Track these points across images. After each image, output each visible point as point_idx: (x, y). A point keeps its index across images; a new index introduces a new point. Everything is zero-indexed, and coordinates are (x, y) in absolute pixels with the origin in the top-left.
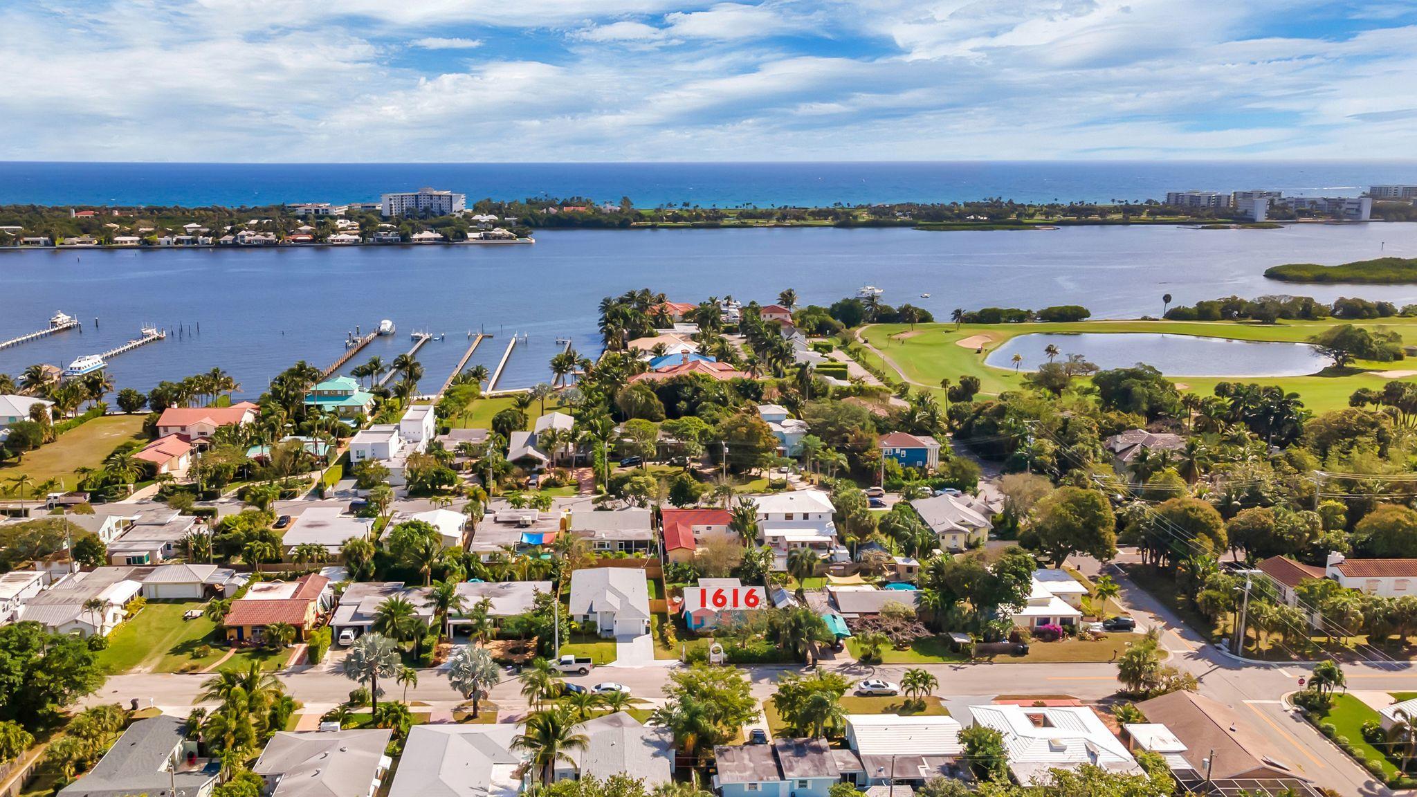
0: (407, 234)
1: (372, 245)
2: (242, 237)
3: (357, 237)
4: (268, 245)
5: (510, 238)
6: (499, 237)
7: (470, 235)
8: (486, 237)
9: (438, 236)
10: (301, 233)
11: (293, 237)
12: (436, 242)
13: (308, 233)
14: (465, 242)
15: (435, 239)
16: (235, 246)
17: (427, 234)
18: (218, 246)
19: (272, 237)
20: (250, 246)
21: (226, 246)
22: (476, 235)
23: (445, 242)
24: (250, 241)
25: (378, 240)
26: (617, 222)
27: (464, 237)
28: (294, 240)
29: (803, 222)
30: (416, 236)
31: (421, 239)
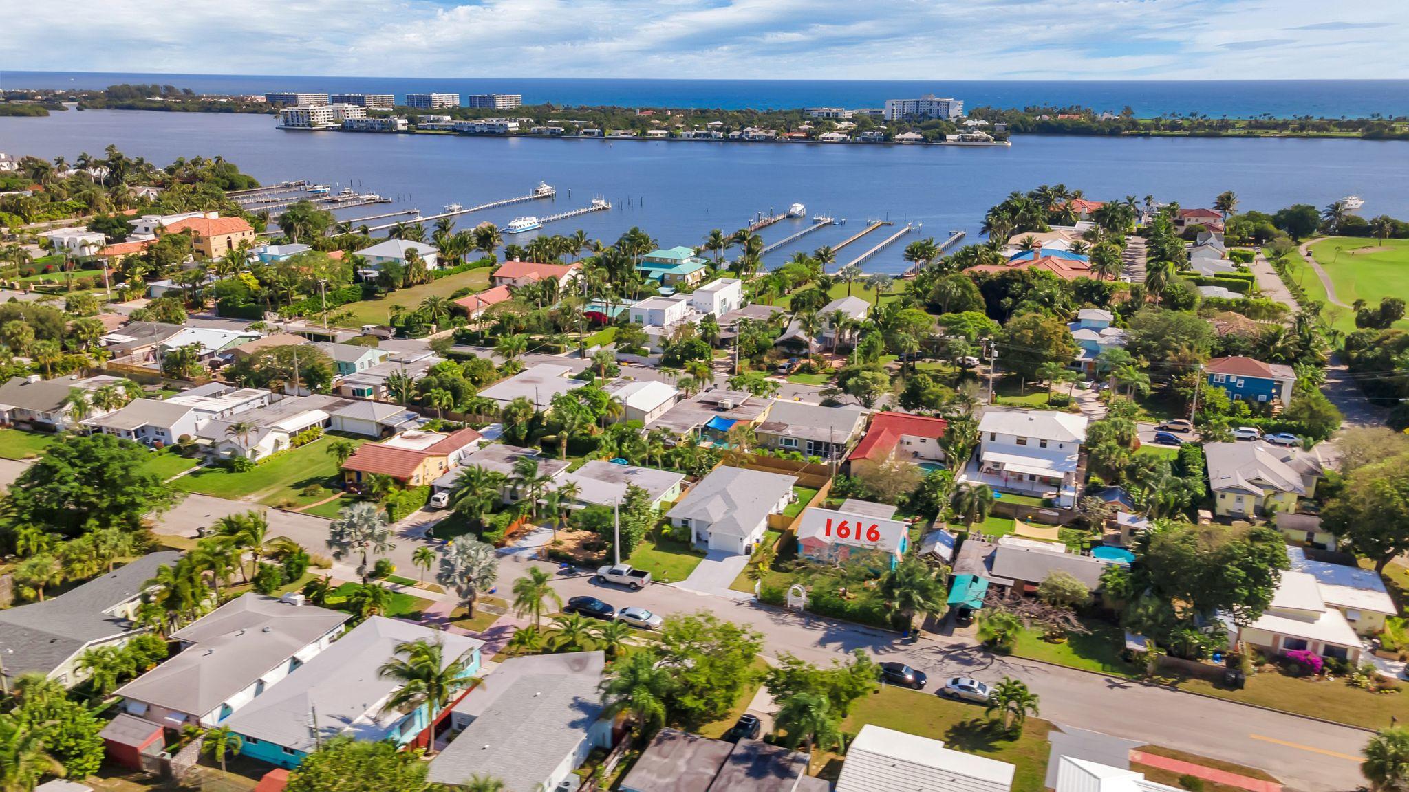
0: (890, 134)
1: (860, 143)
2: (747, 132)
3: (844, 136)
4: (768, 140)
5: (987, 140)
6: (977, 140)
7: (949, 137)
8: (964, 139)
9: (919, 137)
10: (800, 131)
11: (790, 134)
12: (916, 142)
13: (804, 131)
14: (943, 143)
15: (916, 140)
16: (740, 140)
17: (910, 135)
18: (727, 140)
19: (772, 133)
20: (753, 140)
21: (733, 140)
22: (955, 137)
23: (925, 142)
24: (753, 137)
25: (864, 139)
26: (1107, 130)
27: (942, 138)
28: (790, 137)
29: (1325, 133)
30: (899, 136)
31: (903, 139)
